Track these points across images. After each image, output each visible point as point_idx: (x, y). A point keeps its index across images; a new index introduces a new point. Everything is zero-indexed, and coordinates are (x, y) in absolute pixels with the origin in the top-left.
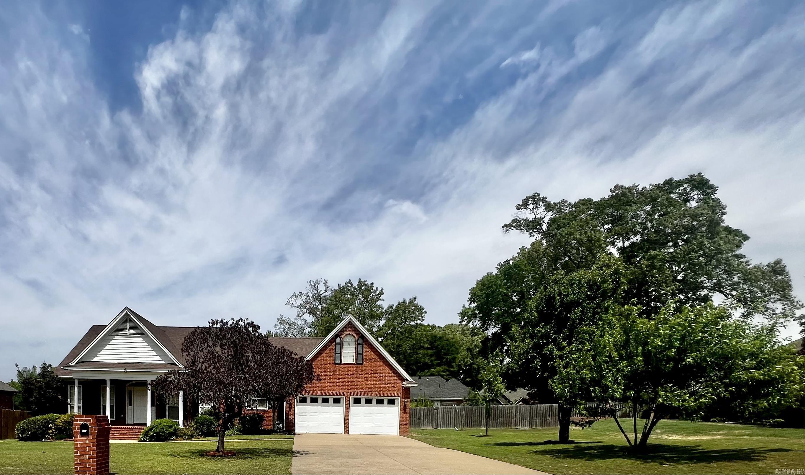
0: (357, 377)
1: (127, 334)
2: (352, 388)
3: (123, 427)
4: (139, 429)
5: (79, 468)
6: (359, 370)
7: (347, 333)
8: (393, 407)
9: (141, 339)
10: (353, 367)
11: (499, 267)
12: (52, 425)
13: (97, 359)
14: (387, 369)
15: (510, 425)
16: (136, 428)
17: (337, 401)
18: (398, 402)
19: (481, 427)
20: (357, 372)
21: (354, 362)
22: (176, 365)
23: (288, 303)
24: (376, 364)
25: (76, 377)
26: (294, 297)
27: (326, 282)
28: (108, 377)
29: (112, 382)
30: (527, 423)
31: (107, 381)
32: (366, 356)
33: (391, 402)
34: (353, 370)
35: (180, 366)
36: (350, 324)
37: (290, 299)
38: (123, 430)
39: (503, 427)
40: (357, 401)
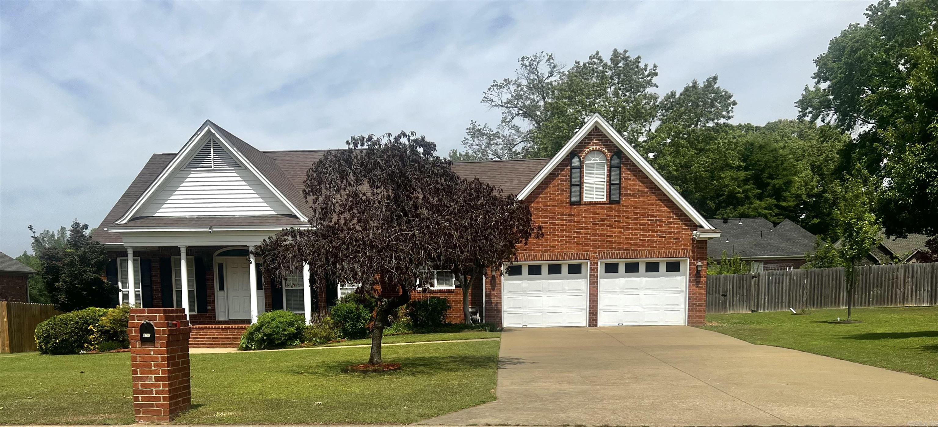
0: (610, 225)
1: (211, 167)
2: (603, 245)
3: (210, 326)
4: (238, 328)
5: (140, 399)
6: (614, 213)
7: (591, 148)
8: (676, 276)
9: (235, 174)
10: (603, 208)
11: (870, 13)
12: (94, 326)
13: (163, 212)
14: (665, 209)
15: (892, 299)
16: (232, 328)
17: (575, 269)
18: (686, 267)
19: (839, 306)
20: (611, 217)
21: (605, 200)
22: (295, 217)
23: (486, 100)
24: (644, 202)
25: (129, 244)
26: (495, 88)
27: (550, 58)
28: (183, 243)
29: (190, 250)
30: (925, 295)
31: (181, 249)
32: (626, 187)
33: (673, 267)
34: (603, 213)
35: (302, 219)
36: (596, 132)
37: (489, 92)
38: (212, 331)
39: (880, 304)
40: (611, 269)
